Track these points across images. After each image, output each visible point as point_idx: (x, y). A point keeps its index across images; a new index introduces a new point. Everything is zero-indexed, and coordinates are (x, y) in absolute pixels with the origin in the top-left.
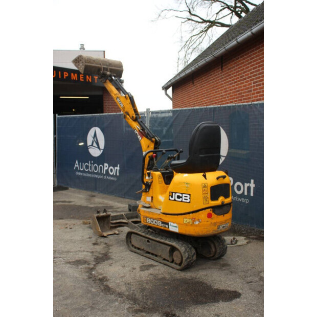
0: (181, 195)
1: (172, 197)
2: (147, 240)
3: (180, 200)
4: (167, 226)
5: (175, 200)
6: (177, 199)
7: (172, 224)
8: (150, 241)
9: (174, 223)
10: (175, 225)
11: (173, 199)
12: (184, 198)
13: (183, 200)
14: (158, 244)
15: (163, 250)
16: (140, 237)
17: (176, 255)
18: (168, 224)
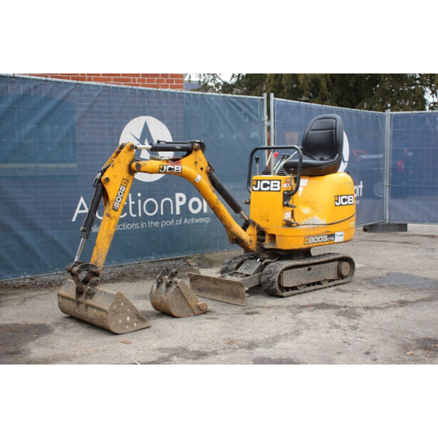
0: (346, 197)
1: (338, 202)
2: (307, 268)
3: (346, 203)
4: (333, 238)
5: (341, 205)
6: (343, 203)
8: (312, 267)
9: (340, 231)
10: (341, 233)
11: (339, 204)
12: (349, 200)
14: (322, 265)
15: (329, 269)
16: (296, 270)
17: (345, 267)
18: (333, 235)
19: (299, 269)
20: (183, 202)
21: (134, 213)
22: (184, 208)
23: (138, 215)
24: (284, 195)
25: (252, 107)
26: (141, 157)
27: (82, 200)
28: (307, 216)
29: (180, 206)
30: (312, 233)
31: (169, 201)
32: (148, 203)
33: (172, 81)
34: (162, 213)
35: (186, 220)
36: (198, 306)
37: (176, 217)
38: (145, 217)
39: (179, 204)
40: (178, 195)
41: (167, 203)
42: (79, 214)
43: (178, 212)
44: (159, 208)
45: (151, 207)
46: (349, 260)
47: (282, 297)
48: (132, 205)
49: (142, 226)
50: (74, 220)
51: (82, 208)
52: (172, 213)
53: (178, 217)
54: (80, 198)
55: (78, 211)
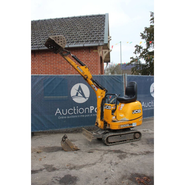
0: (137, 111)
1: (134, 112)
2: (120, 136)
3: (137, 112)
4: (131, 125)
5: (135, 113)
6: (136, 113)
7: (134, 123)
8: (122, 135)
10: (135, 123)
11: (134, 113)
12: (139, 111)
13: (139, 112)
14: (127, 135)
15: (130, 136)
16: (115, 136)
17: (137, 135)
18: (132, 124)
19: (116, 136)
20: (93, 109)
21: (75, 113)
22: (93, 111)
23: (77, 113)
24: (112, 111)
25: (119, 78)
26: (78, 95)
27: (58, 109)
28: (122, 117)
29: (92, 110)
30: (122, 124)
31: (88, 109)
32: (81, 109)
33: (95, 71)
34: (85, 113)
35: (94, 115)
36: (74, 148)
37: (90, 114)
38: (79, 114)
39: (91, 110)
40: (91, 107)
41: (87, 110)
42: (57, 113)
43: (91, 112)
44: (84, 111)
45: (81, 111)
46: (139, 133)
47: (108, 146)
48: (75, 110)
49: (78, 117)
50: (56, 115)
51: (58, 111)
52: (89, 112)
53: (91, 114)
54: (57, 109)
55: (57, 112)
